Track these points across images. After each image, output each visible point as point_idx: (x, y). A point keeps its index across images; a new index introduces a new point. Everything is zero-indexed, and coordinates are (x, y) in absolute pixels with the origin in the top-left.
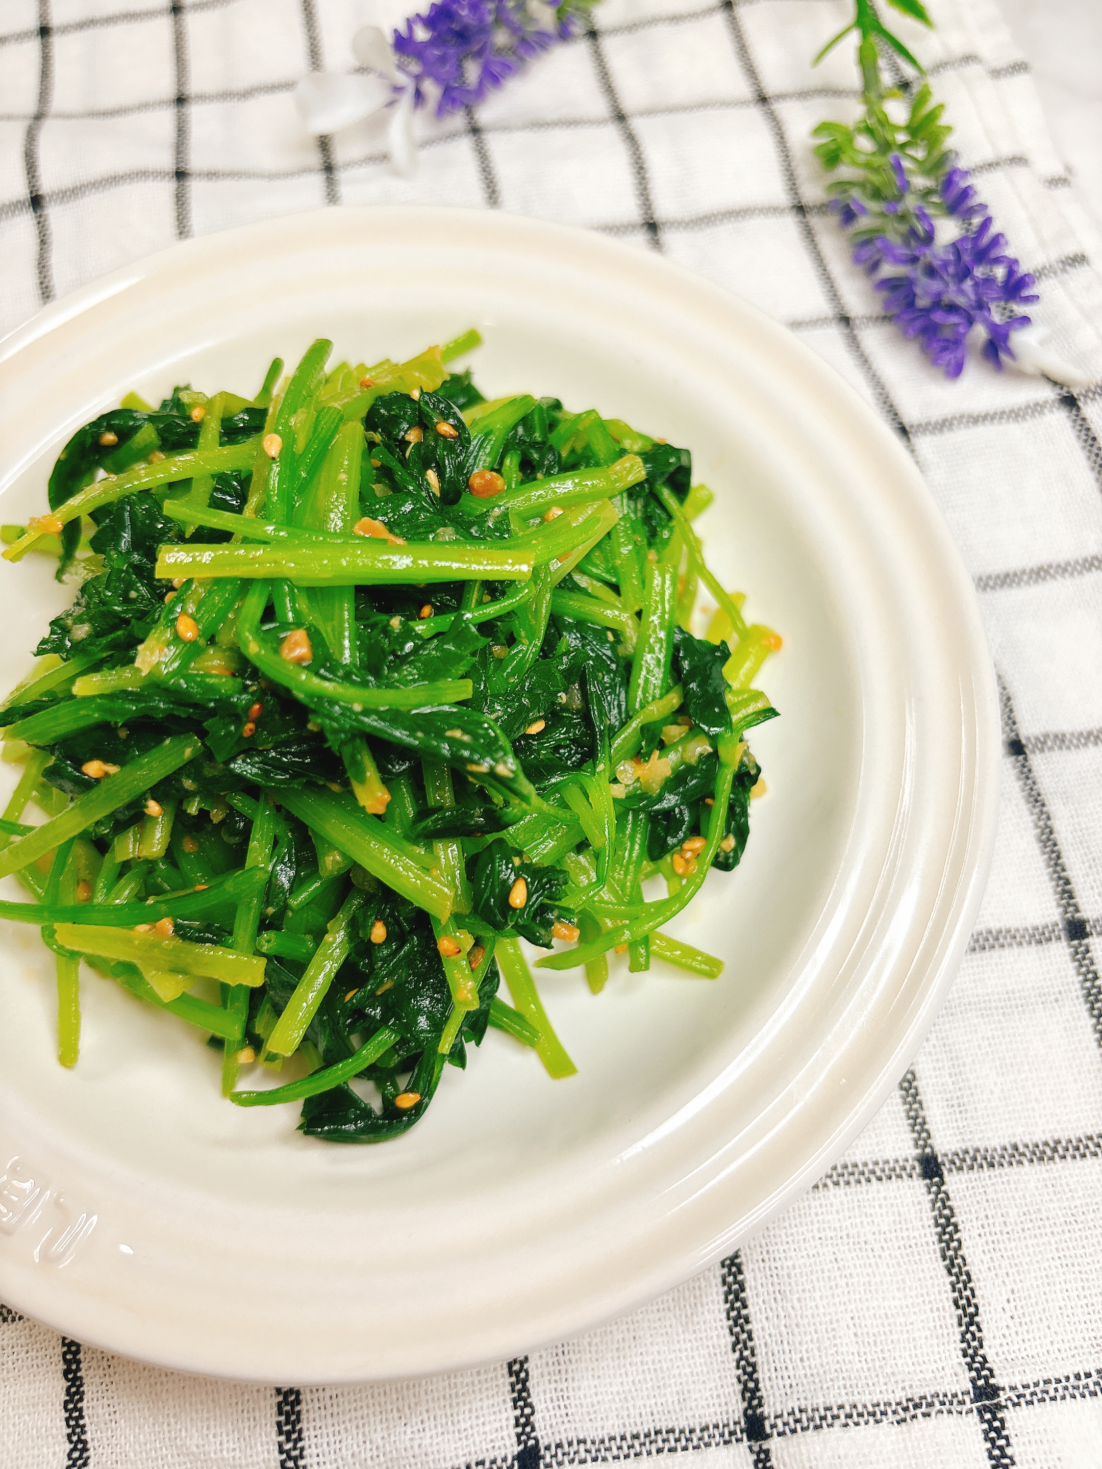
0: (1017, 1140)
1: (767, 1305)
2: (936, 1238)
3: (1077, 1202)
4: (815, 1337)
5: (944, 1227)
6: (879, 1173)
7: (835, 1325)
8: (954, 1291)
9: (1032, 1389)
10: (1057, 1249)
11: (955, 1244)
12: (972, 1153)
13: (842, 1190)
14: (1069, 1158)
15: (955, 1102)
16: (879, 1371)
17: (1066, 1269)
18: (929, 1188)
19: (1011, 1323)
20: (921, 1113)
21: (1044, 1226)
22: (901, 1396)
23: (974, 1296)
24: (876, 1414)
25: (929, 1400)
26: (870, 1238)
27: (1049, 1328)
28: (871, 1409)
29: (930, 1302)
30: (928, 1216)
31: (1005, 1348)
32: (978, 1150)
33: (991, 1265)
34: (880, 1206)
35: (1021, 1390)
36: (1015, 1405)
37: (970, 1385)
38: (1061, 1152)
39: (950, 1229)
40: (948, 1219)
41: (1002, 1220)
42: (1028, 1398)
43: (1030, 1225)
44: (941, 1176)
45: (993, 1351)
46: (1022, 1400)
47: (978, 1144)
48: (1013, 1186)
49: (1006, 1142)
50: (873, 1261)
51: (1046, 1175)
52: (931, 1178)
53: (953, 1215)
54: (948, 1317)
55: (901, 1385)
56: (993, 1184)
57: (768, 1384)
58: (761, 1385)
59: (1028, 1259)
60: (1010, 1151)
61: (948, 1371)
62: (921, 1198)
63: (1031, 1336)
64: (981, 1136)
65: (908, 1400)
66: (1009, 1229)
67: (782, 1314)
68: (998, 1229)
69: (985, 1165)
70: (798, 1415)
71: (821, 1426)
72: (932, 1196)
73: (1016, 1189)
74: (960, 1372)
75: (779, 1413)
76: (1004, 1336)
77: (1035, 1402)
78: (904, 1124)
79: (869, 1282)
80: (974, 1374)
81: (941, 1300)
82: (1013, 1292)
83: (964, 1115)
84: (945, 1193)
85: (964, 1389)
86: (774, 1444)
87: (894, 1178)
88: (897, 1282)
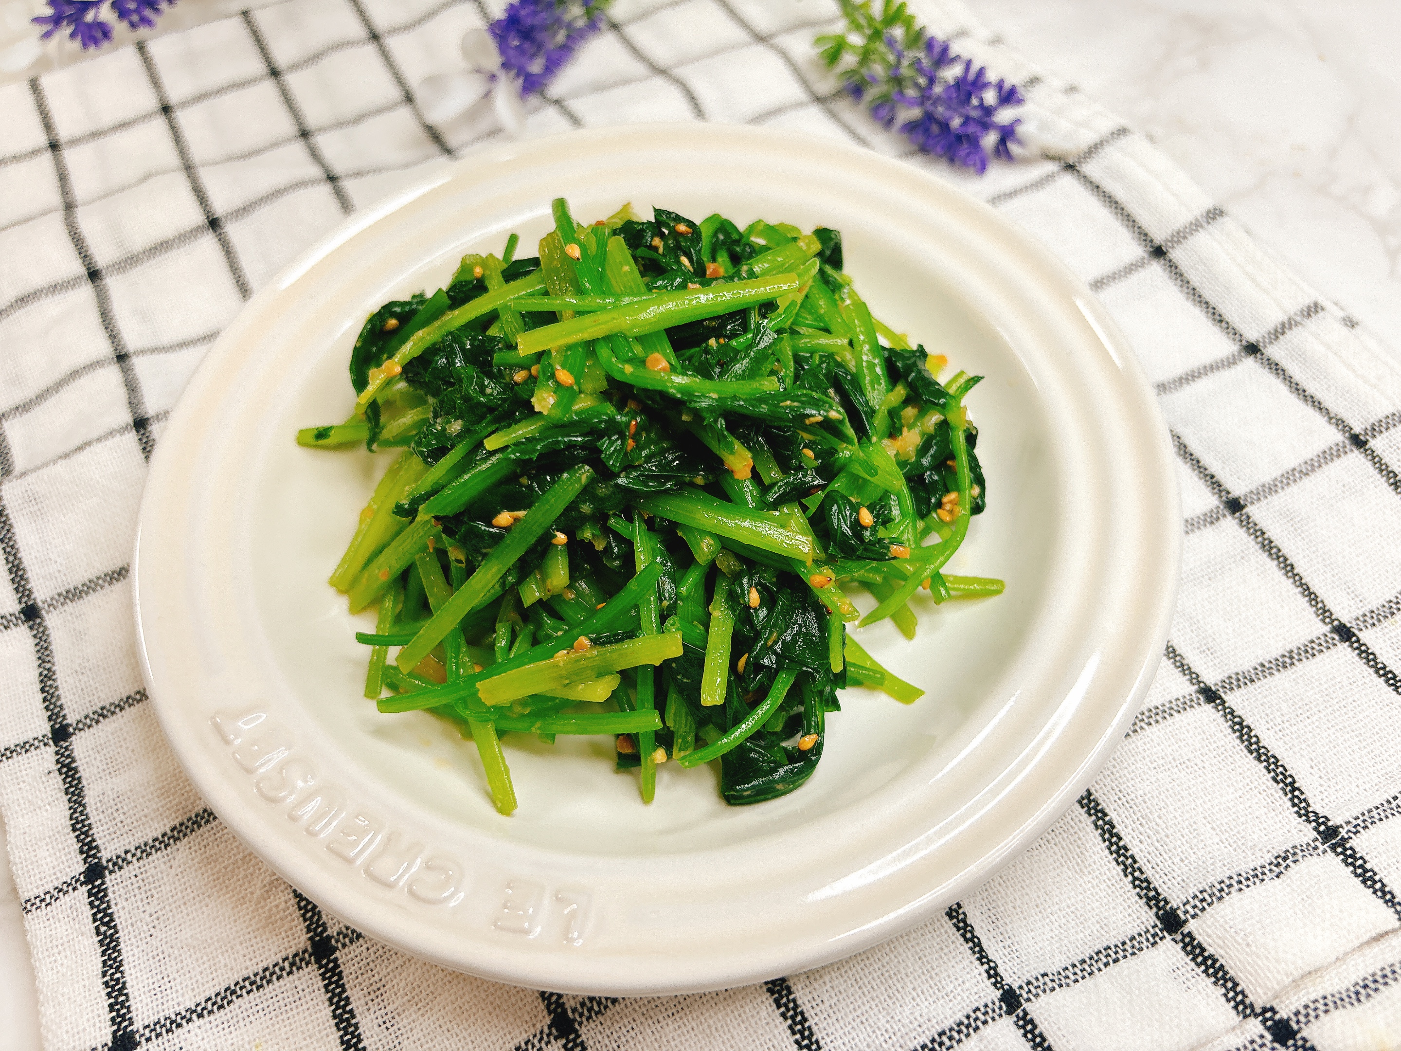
0: (1261, 660)
1: (1137, 832)
2: (1238, 741)
3: (1326, 686)
4: (1184, 840)
5: (1241, 731)
6: (1176, 708)
7: (1195, 826)
8: (1269, 772)
9: (1361, 818)
10: (1328, 721)
11: (1254, 740)
12: (1234, 677)
13: (1155, 728)
14: (1304, 659)
15: (1204, 648)
16: (1244, 847)
17: (1341, 732)
18: (1216, 708)
19: (1321, 781)
20: (1184, 662)
21: (1311, 708)
22: (1269, 857)
23: (1286, 770)
24: (1258, 875)
25: (1292, 851)
26: (1191, 756)
27: (1350, 775)
28: (1252, 873)
29: (1256, 787)
30: (1225, 726)
31: (1327, 801)
32: (1237, 674)
33: (1287, 747)
34: (1188, 731)
35: (1355, 822)
36: (1355, 833)
37: (1315, 833)
38: (1296, 657)
39: (1245, 730)
40: (1240, 724)
41: (1279, 713)
42: (1362, 825)
43: (1301, 711)
44: (1220, 698)
45: (1319, 806)
46: (1358, 828)
47: (1236, 670)
48: (1275, 690)
49: (1254, 663)
50: (1200, 772)
51: (1294, 676)
52: (1214, 701)
53: (1243, 721)
54: (1274, 793)
55: (1265, 851)
56: (1260, 693)
57: (1165, 887)
58: (1160, 890)
59: (1311, 735)
60: (1260, 669)
61: (1294, 831)
62: (1214, 716)
63: (1340, 786)
64: (1234, 664)
65: (1276, 858)
66: (1287, 718)
67: (1151, 833)
68: (1279, 720)
69: (1248, 682)
70: (1201, 897)
71: (1222, 897)
72: (1221, 713)
73: (1278, 691)
74: (1303, 828)
75: (1185, 900)
76: (1321, 792)
77: (1369, 825)
78: (1177, 672)
79: (1205, 788)
80: (1314, 824)
81: (1263, 783)
82: (1312, 760)
83: (1215, 655)
84: (1229, 707)
85: (1312, 837)
86: (1192, 926)
87: (1188, 708)
88: (1225, 781)
